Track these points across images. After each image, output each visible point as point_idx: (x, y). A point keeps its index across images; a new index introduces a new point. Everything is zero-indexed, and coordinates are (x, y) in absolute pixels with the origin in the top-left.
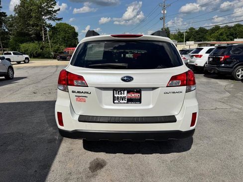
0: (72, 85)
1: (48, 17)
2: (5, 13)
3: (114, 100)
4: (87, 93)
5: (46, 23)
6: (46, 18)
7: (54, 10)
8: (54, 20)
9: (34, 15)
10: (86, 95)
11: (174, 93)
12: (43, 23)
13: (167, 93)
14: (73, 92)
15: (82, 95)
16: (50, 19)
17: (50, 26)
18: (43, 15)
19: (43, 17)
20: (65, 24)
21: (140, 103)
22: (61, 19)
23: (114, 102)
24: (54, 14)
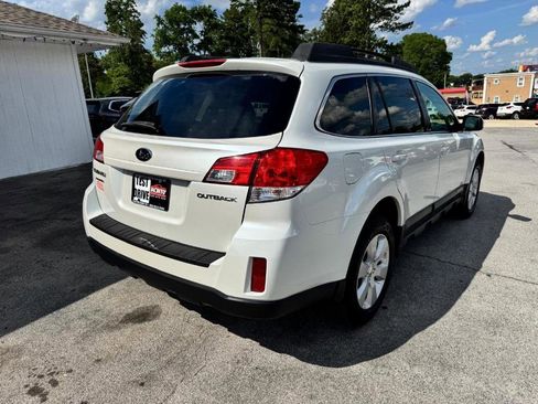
1: (381, 23)
2: (302, 26)
3: (133, 196)
4: (103, 175)
5: (374, 39)
6: (377, 26)
7: (396, 5)
8: (393, 30)
9: (354, 23)
11: (216, 198)
12: (370, 39)
13: (203, 196)
14: (95, 171)
16: (385, 27)
17: (383, 43)
18: (371, 21)
19: (372, 25)
20: (425, 35)
21: (167, 209)
22: (409, 24)
23: (133, 200)
24: (396, 15)
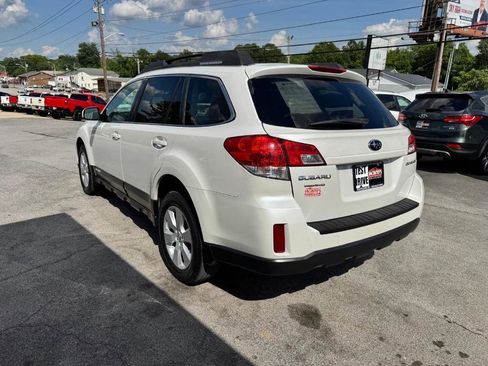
0: (300, 164)
3: (355, 185)
4: (325, 177)
10: (323, 181)
14: (302, 179)
15: (318, 182)
21: (383, 184)
23: (355, 190)
